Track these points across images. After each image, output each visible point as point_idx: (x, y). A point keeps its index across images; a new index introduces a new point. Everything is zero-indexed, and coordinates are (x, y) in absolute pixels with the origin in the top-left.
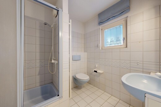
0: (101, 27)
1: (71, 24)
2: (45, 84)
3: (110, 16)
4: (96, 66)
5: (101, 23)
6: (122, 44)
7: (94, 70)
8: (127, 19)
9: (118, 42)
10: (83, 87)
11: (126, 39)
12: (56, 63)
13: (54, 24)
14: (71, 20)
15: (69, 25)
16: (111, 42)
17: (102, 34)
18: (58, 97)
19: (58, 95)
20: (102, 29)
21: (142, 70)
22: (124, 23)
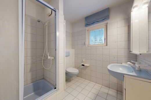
0: (87, 28)
1: (65, 24)
2: (36, 81)
3: (95, 21)
4: (83, 60)
5: (87, 25)
6: (104, 43)
7: (81, 64)
8: (107, 25)
9: (101, 41)
10: (72, 80)
11: (106, 39)
12: (51, 59)
13: (48, 22)
14: (65, 21)
15: (64, 25)
16: (95, 41)
17: (88, 34)
18: (56, 89)
19: (55, 88)
20: (88, 30)
21: (117, 62)
22: (105, 27)
